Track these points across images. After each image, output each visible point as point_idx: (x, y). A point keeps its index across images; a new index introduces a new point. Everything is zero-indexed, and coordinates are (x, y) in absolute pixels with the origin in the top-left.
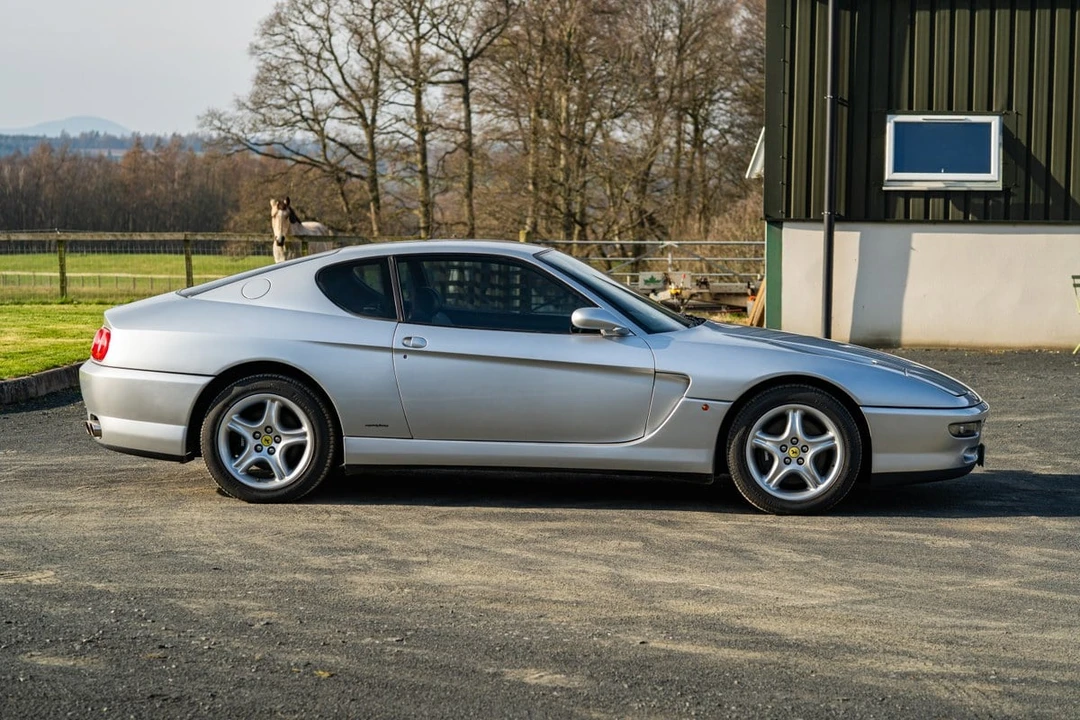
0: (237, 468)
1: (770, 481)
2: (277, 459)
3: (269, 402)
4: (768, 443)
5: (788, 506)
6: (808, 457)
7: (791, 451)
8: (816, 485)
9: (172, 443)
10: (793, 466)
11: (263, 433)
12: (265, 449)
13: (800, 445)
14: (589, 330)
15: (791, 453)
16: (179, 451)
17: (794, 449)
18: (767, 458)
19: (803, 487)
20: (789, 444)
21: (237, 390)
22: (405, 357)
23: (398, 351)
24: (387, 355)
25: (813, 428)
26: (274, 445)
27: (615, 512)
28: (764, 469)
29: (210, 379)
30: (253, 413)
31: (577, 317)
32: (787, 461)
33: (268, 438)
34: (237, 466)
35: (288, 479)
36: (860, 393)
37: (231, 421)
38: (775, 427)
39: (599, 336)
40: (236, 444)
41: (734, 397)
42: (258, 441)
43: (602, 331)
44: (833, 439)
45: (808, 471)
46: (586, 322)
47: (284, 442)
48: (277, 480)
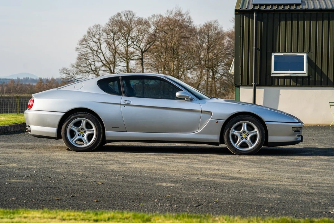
1: (237, 145)
2: (85, 138)
3: (82, 120)
4: (236, 133)
5: (243, 152)
6: (249, 137)
7: (243, 135)
8: (251, 146)
9: (53, 133)
10: (244, 140)
11: (81, 130)
12: (81, 135)
13: (246, 133)
14: (181, 98)
15: (243, 136)
16: (55, 136)
17: (244, 135)
18: (236, 138)
19: (247, 146)
20: (243, 133)
21: (73, 117)
22: (125, 106)
23: (122, 105)
24: (119, 106)
25: (250, 128)
26: (84, 134)
28: (235, 141)
29: (64, 113)
30: (78, 124)
31: (178, 94)
32: (242, 139)
33: (82, 132)
34: (73, 140)
35: (88, 144)
36: (265, 118)
37: (71, 126)
38: (238, 128)
39: (184, 100)
40: (72, 134)
41: (226, 119)
42: (79, 133)
43: (185, 99)
44: (256, 132)
45: (249, 142)
46: (180, 96)
47: (87, 133)
48: (85, 145)
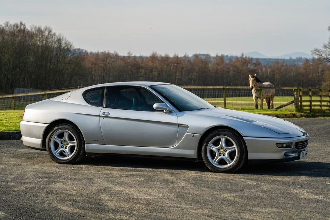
0: (56, 153)
1: (215, 161)
2: (67, 150)
3: (65, 132)
4: (214, 149)
5: (220, 170)
6: (226, 153)
7: (221, 151)
8: (230, 163)
9: (38, 144)
10: (222, 156)
11: (64, 142)
12: (65, 147)
13: (224, 149)
14: (159, 110)
15: (221, 152)
16: (40, 147)
17: (222, 151)
18: (214, 154)
19: (226, 163)
20: (221, 149)
21: (56, 128)
22: (103, 118)
23: (101, 116)
24: (98, 118)
25: (229, 144)
26: (67, 146)
27: (157, 170)
28: (213, 157)
29: (48, 125)
30: (61, 136)
31: (155, 106)
32: (220, 155)
33: (65, 144)
34: (56, 152)
35: (70, 156)
36: (243, 132)
37: (55, 138)
38: (216, 143)
39: (163, 113)
40: (56, 145)
41: (202, 133)
42: (62, 145)
43: (165, 111)
44: (235, 148)
45: (226, 158)
46: (157, 108)
47: (70, 145)
48: (67, 157)
